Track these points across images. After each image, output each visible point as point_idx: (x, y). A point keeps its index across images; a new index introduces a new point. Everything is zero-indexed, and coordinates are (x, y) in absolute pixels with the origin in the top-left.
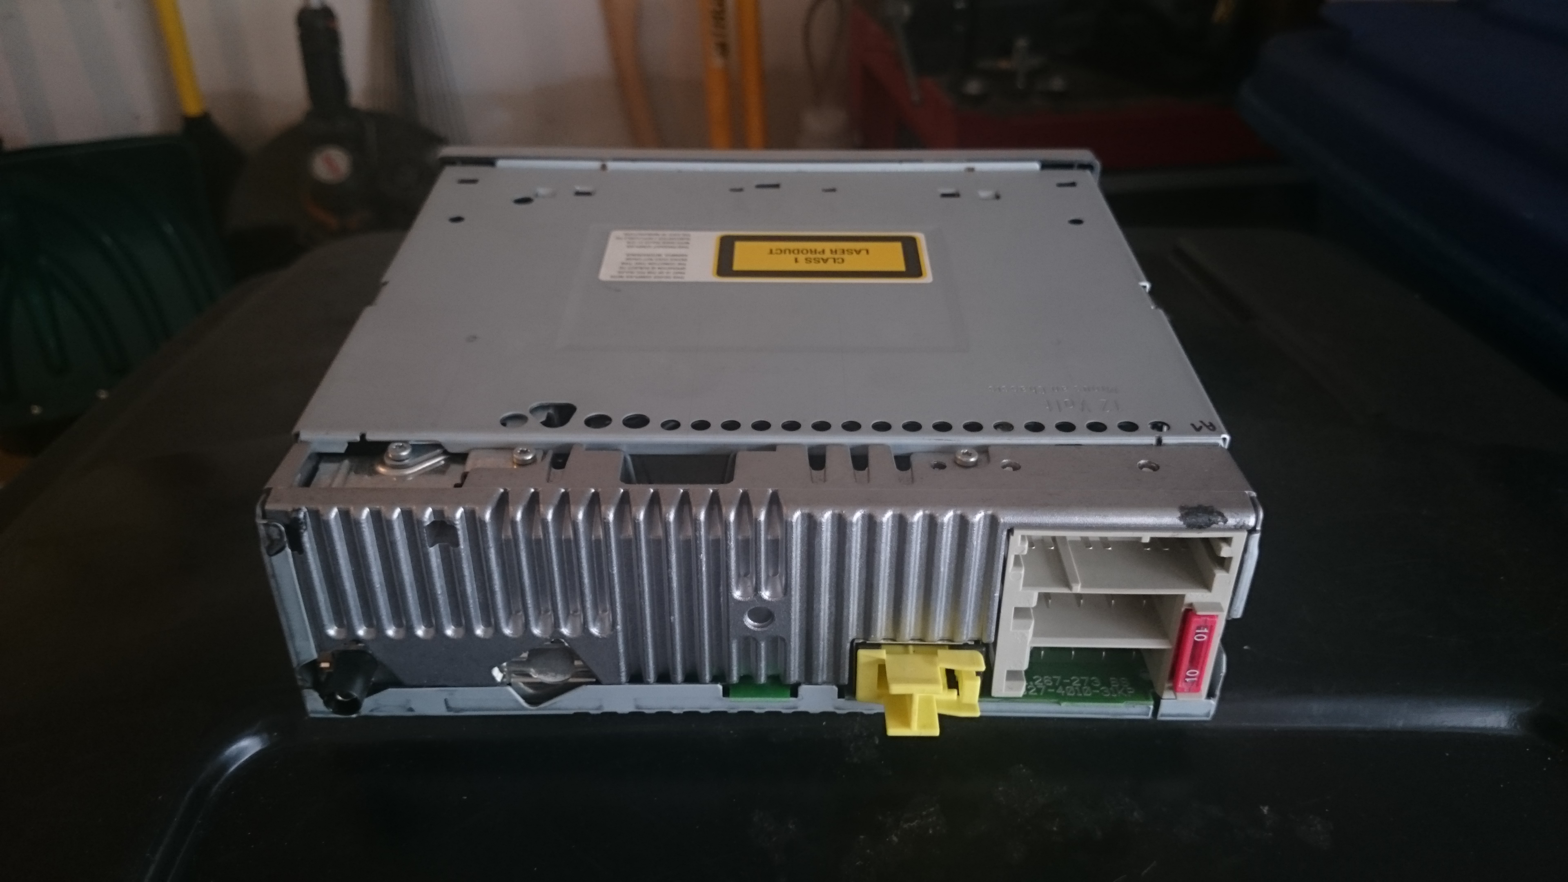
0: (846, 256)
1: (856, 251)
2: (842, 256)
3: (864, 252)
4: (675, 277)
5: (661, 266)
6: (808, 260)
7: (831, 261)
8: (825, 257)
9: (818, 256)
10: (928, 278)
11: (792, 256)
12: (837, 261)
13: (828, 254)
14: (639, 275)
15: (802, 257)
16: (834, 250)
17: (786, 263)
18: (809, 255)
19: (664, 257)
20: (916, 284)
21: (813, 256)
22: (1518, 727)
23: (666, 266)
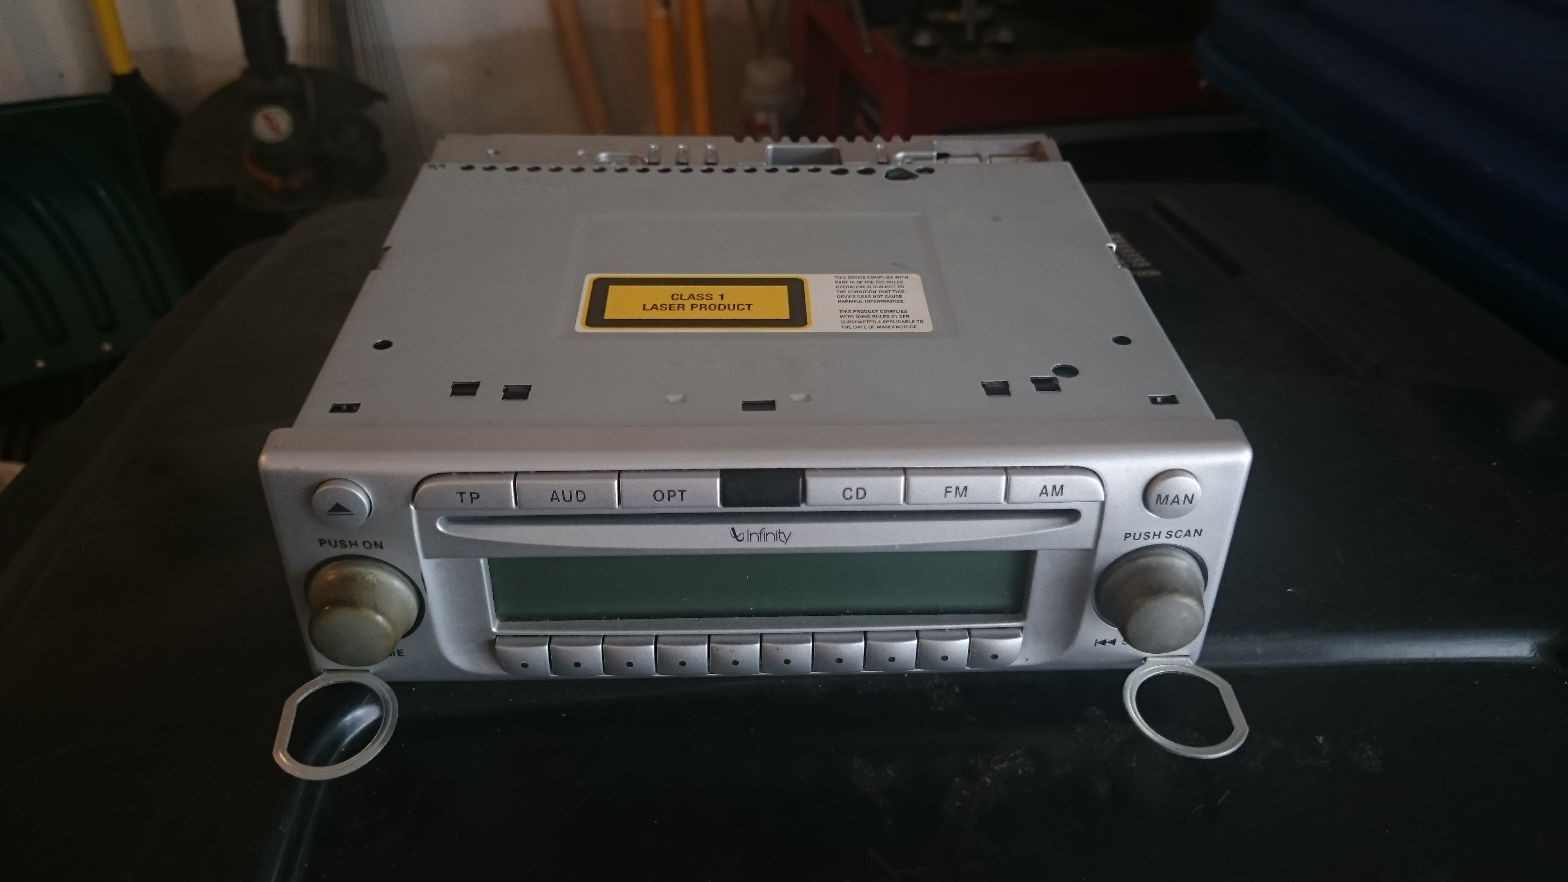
0: (669, 301)
1: (657, 308)
2: (672, 302)
3: (648, 307)
4: (845, 278)
5: (862, 289)
6: (710, 297)
7: (685, 296)
8: (692, 301)
9: (699, 302)
10: (589, 279)
11: (726, 302)
12: (679, 297)
13: (688, 304)
14: (881, 279)
15: (717, 300)
16: (681, 309)
17: (733, 294)
18: (708, 303)
19: (863, 300)
20: (601, 272)
21: (704, 302)
22: (1538, 655)
23: (858, 289)
